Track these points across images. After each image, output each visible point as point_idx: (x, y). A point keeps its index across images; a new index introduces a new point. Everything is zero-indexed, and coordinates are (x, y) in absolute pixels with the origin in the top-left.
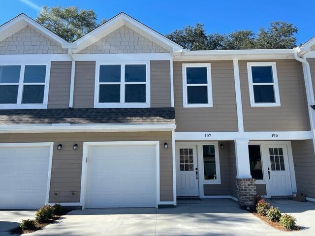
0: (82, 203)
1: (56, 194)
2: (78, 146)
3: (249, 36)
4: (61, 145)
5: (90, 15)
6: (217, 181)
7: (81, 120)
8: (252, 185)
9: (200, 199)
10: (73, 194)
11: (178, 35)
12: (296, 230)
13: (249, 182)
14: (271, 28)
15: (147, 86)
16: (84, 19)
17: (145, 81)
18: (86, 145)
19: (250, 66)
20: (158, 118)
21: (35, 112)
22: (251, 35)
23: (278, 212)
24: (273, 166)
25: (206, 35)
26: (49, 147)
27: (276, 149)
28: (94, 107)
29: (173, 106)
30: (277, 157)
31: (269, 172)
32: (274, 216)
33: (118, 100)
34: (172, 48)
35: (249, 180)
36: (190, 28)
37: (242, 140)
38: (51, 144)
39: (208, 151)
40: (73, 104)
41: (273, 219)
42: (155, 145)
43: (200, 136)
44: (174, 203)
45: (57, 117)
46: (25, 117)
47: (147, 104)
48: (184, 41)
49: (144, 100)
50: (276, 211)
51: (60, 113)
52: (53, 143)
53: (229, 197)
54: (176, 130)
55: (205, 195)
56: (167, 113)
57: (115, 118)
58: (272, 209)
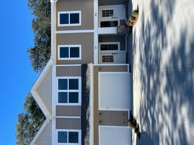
0: (128, 110)
1: (124, 123)
2: (101, 113)
3: (35, 21)
4: (100, 122)
5: (20, 117)
6: (118, 43)
7: (88, 111)
8: (120, 27)
9: (127, 53)
10: (124, 114)
11: (34, 64)
12: (138, 10)
13: (119, 29)
14: (31, 9)
15: (70, 78)
16: (23, 121)
17: (67, 79)
18: (100, 109)
19: (59, 25)
20: (87, 72)
21: (83, 135)
22: (34, 20)
23: (131, 17)
24: (111, 16)
25: (34, 47)
26: (101, 127)
27: (103, 14)
28: (81, 105)
29: (81, 65)
30: (107, 13)
31: (114, 18)
32: (133, 19)
33: (77, 93)
34: (50, 65)
35: (117, 28)
36: (30, 56)
37: (98, 31)
38: (100, 126)
39: (103, 48)
40: (79, 116)
41: (134, 19)
42: (101, 74)
43: (96, 52)
44: (128, 65)
45: (86, 123)
46: (86, 140)
47: (80, 78)
48: (38, 60)
49: (77, 80)
50: (131, 18)
51: (84, 122)
52: (99, 126)
53: (126, 38)
54: (93, 64)
55: (125, 50)
56: (84, 68)
57: (87, 94)
58: (130, 20)
